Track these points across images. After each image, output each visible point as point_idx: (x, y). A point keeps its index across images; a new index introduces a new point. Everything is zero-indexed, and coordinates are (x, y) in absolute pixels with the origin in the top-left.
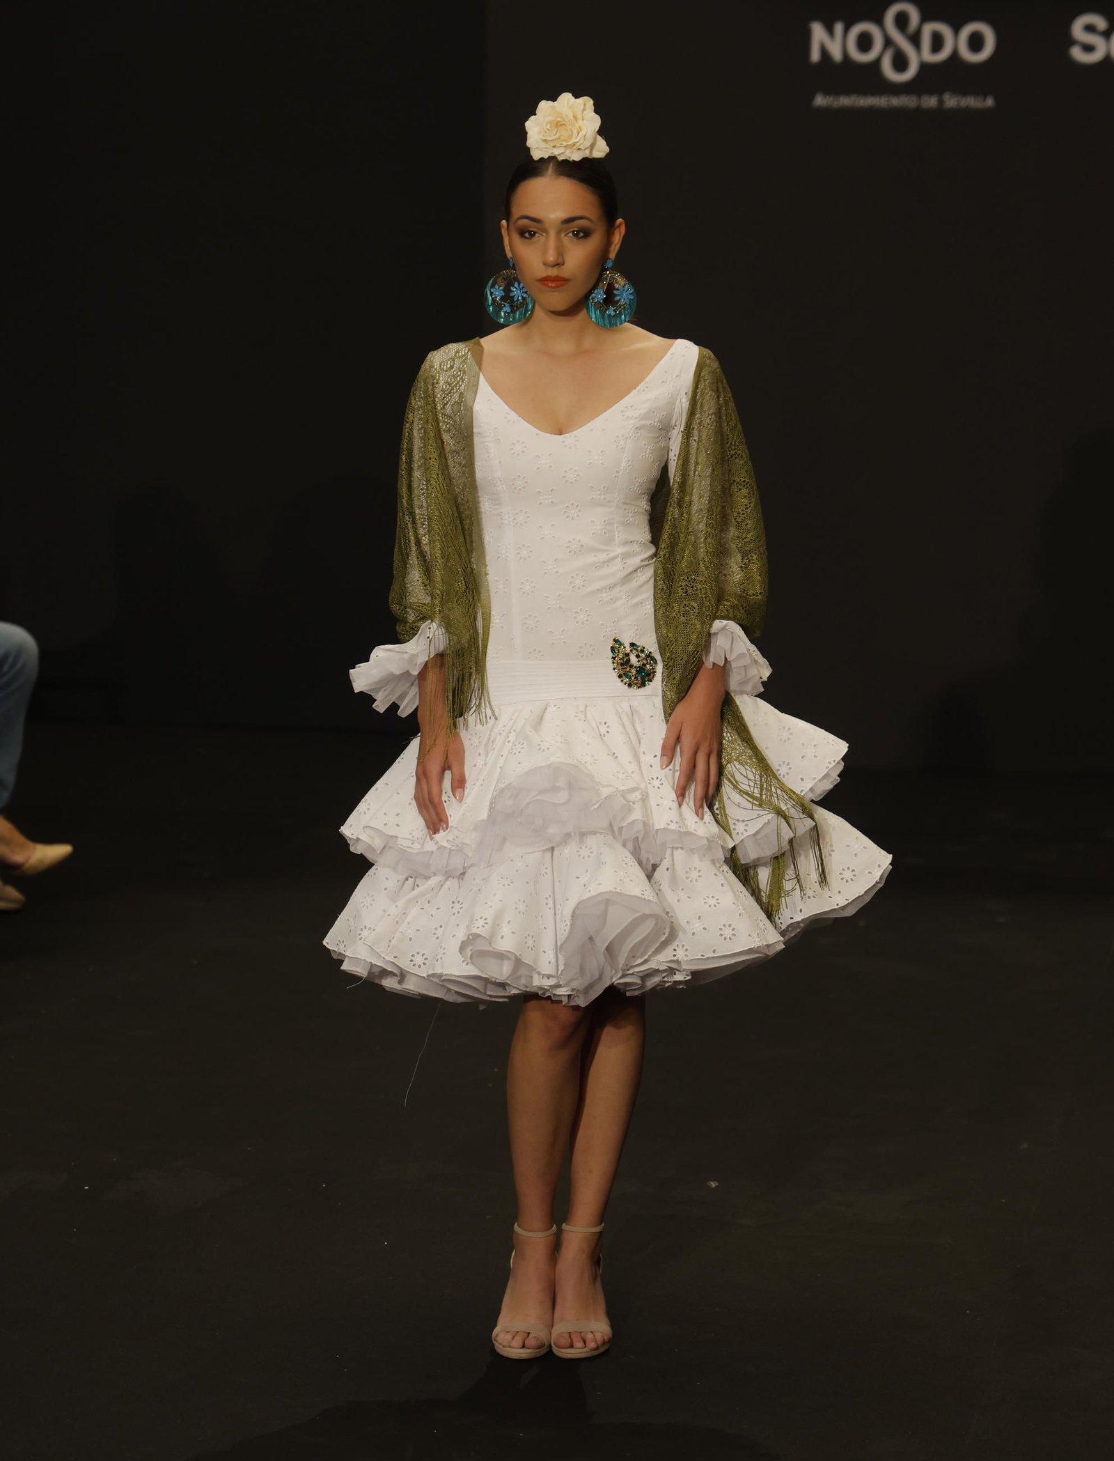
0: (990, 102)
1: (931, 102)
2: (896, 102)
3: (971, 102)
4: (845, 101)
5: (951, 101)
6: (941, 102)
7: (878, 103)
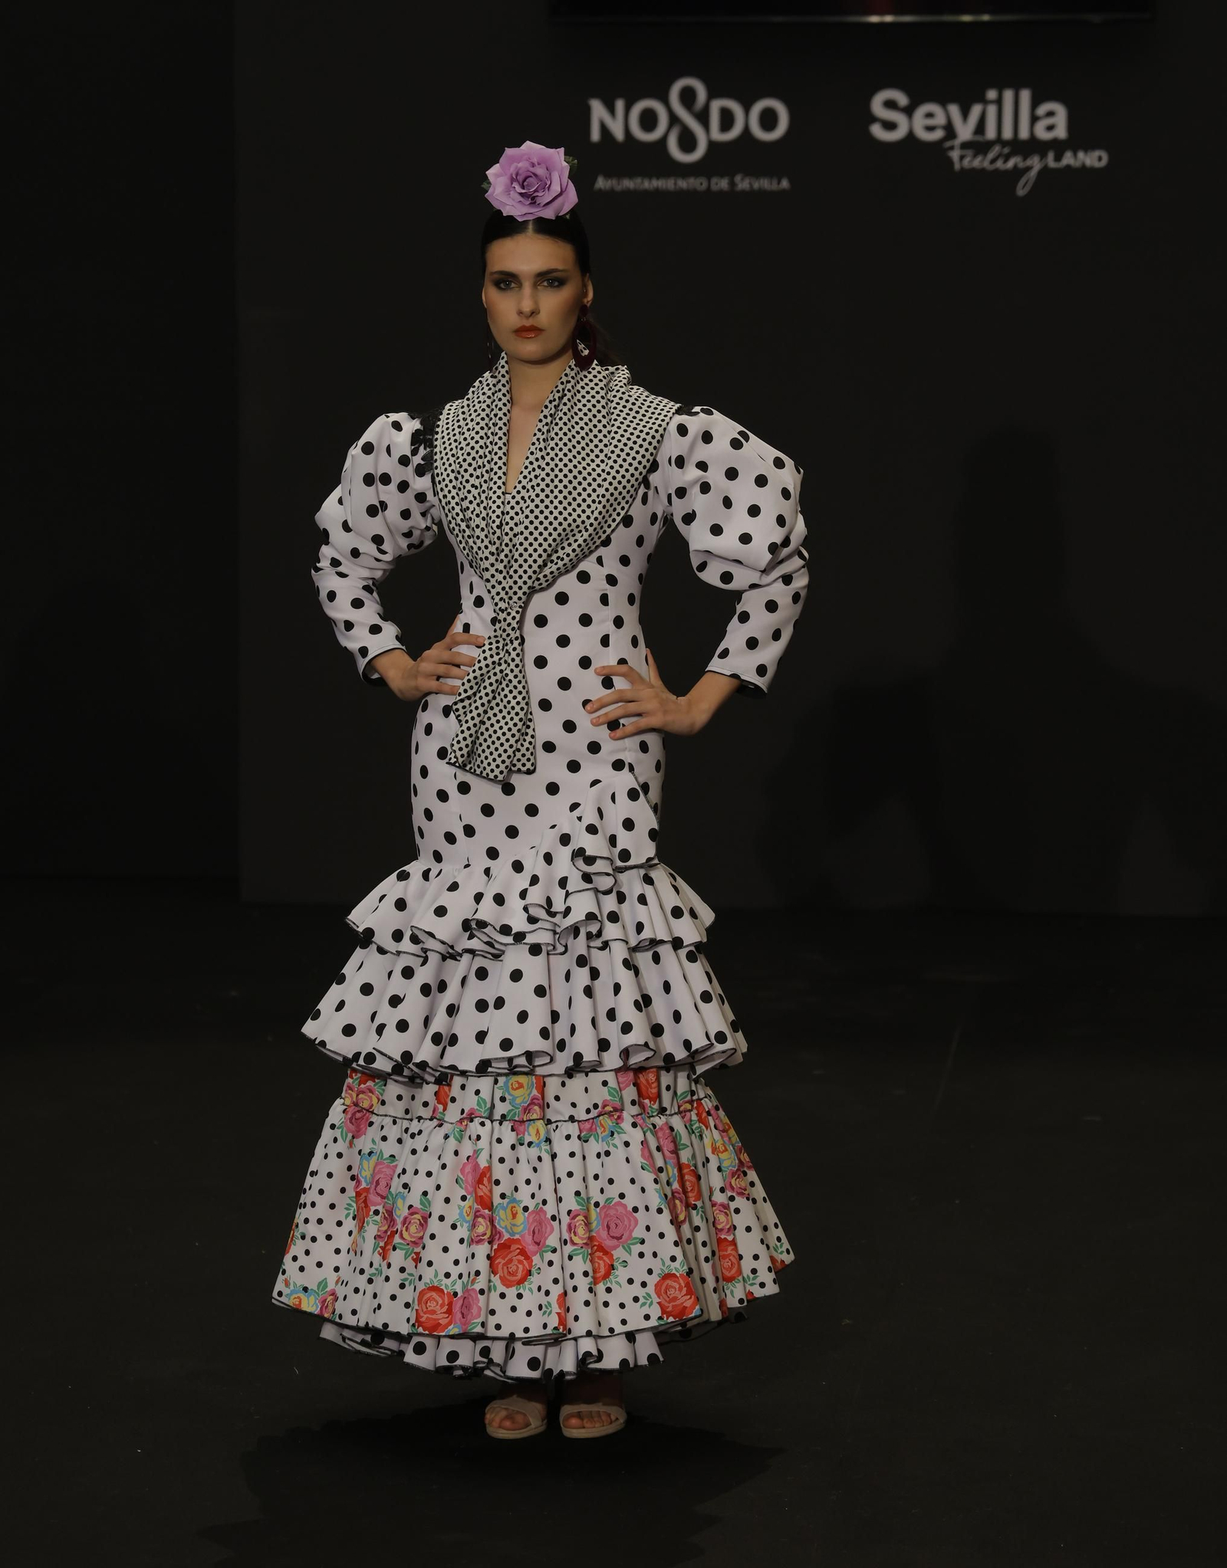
0: (785, 184)
1: (723, 184)
2: (683, 184)
3: (765, 184)
4: (628, 184)
5: (743, 184)
6: (732, 184)
7: (664, 186)
